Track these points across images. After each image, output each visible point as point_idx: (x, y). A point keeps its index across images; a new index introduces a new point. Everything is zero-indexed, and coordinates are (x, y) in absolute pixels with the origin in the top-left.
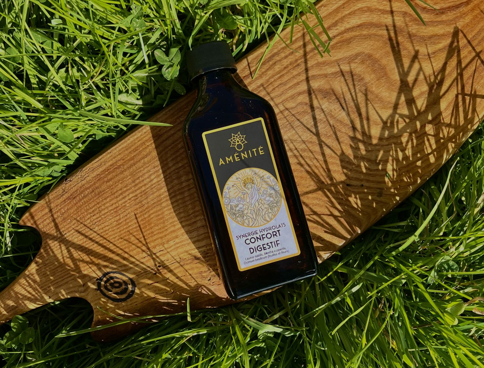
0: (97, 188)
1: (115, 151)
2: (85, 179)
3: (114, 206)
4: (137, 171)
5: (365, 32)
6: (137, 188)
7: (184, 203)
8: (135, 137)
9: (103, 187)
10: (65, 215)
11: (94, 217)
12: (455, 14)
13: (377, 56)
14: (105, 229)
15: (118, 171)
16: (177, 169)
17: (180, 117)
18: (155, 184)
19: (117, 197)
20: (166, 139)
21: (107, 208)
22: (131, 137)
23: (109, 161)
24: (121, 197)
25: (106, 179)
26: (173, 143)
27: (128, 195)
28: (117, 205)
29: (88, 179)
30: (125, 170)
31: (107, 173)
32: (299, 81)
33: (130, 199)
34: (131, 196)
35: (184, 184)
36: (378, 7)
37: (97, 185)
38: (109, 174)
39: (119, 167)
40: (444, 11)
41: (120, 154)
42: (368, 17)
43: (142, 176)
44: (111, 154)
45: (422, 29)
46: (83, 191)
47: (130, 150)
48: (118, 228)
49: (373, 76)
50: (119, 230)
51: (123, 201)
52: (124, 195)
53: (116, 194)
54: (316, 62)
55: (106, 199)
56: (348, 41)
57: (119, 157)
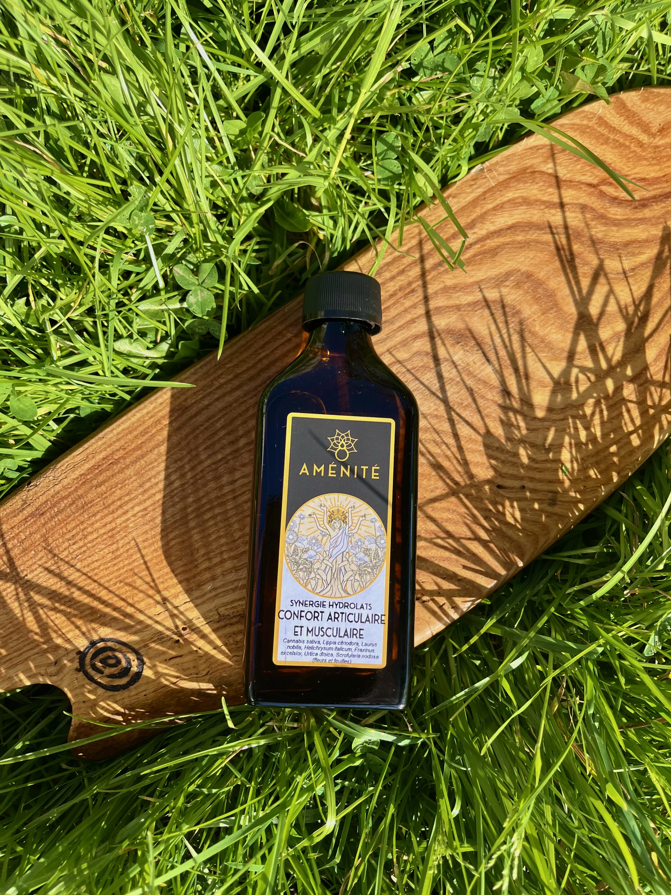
0: (80, 497)
1: (111, 435)
2: (60, 482)
3: (109, 527)
4: (147, 468)
5: (519, 238)
6: (146, 496)
7: (225, 520)
8: (145, 411)
9: (90, 496)
10: (27, 544)
11: (75, 547)
12: (664, 207)
13: (541, 275)
14: (93, 566)
15: (116, 468)
16: (214, 463)
17: (219, 377)
18: (176, 489)
19: (113, 512)
20: (196, 415)
21: (97, 530)
22: (138, 412)
23: (101, 452)
24: (120, 512)
25: (95, 482)
26: (207, 421)
27: (132, 508)
28: (113, 525)
29: (65, 482)
30: (127, 467)
31: (97, 471)
32: (415, 316)
33: (134, 515)
34: (137, 509)
35: (227, 489)
36: (539, 197)
37: (80, 492)
38: (101, 473)
39: (117, 462)
40: (646, 202)
41: (118, 440)
42: (525, 213)
43: (155, 477)
44: (104, 440)
45: (612, 231)
46: (58, 502)
47: (135, 433)
48: (115, 565)
49: (535, 307)
50: (116, 568)
51: (123, 519)
52: (125, 508)
53: (112, 508)
54: (442, 285)
55: (94, 515)
56: (494, 252)
57: (117, 444)
